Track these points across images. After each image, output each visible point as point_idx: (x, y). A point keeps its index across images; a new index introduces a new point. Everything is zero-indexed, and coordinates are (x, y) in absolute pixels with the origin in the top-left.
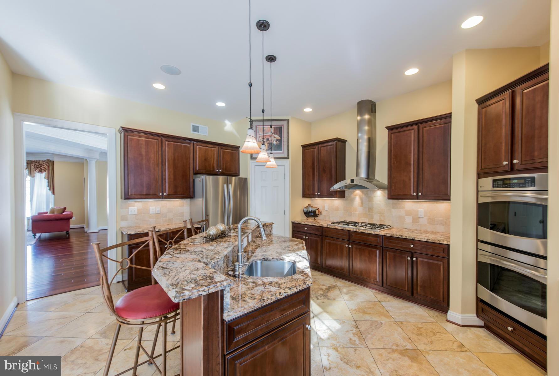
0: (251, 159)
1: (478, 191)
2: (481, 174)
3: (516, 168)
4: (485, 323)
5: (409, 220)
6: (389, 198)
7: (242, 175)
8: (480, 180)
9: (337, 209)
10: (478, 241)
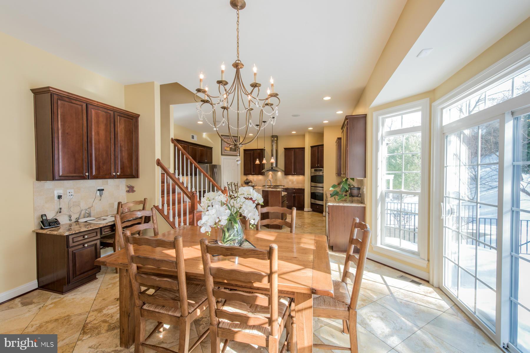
0: (221, 155)
1: (311, 172)
2: (312, 168)
3: (319, 167)
4: (313, 209)
5: (290, 183)
6: (285, 175)
7: (213, 163)
8: (312, 169)
9: (261, 180)
10: (311, 186)
